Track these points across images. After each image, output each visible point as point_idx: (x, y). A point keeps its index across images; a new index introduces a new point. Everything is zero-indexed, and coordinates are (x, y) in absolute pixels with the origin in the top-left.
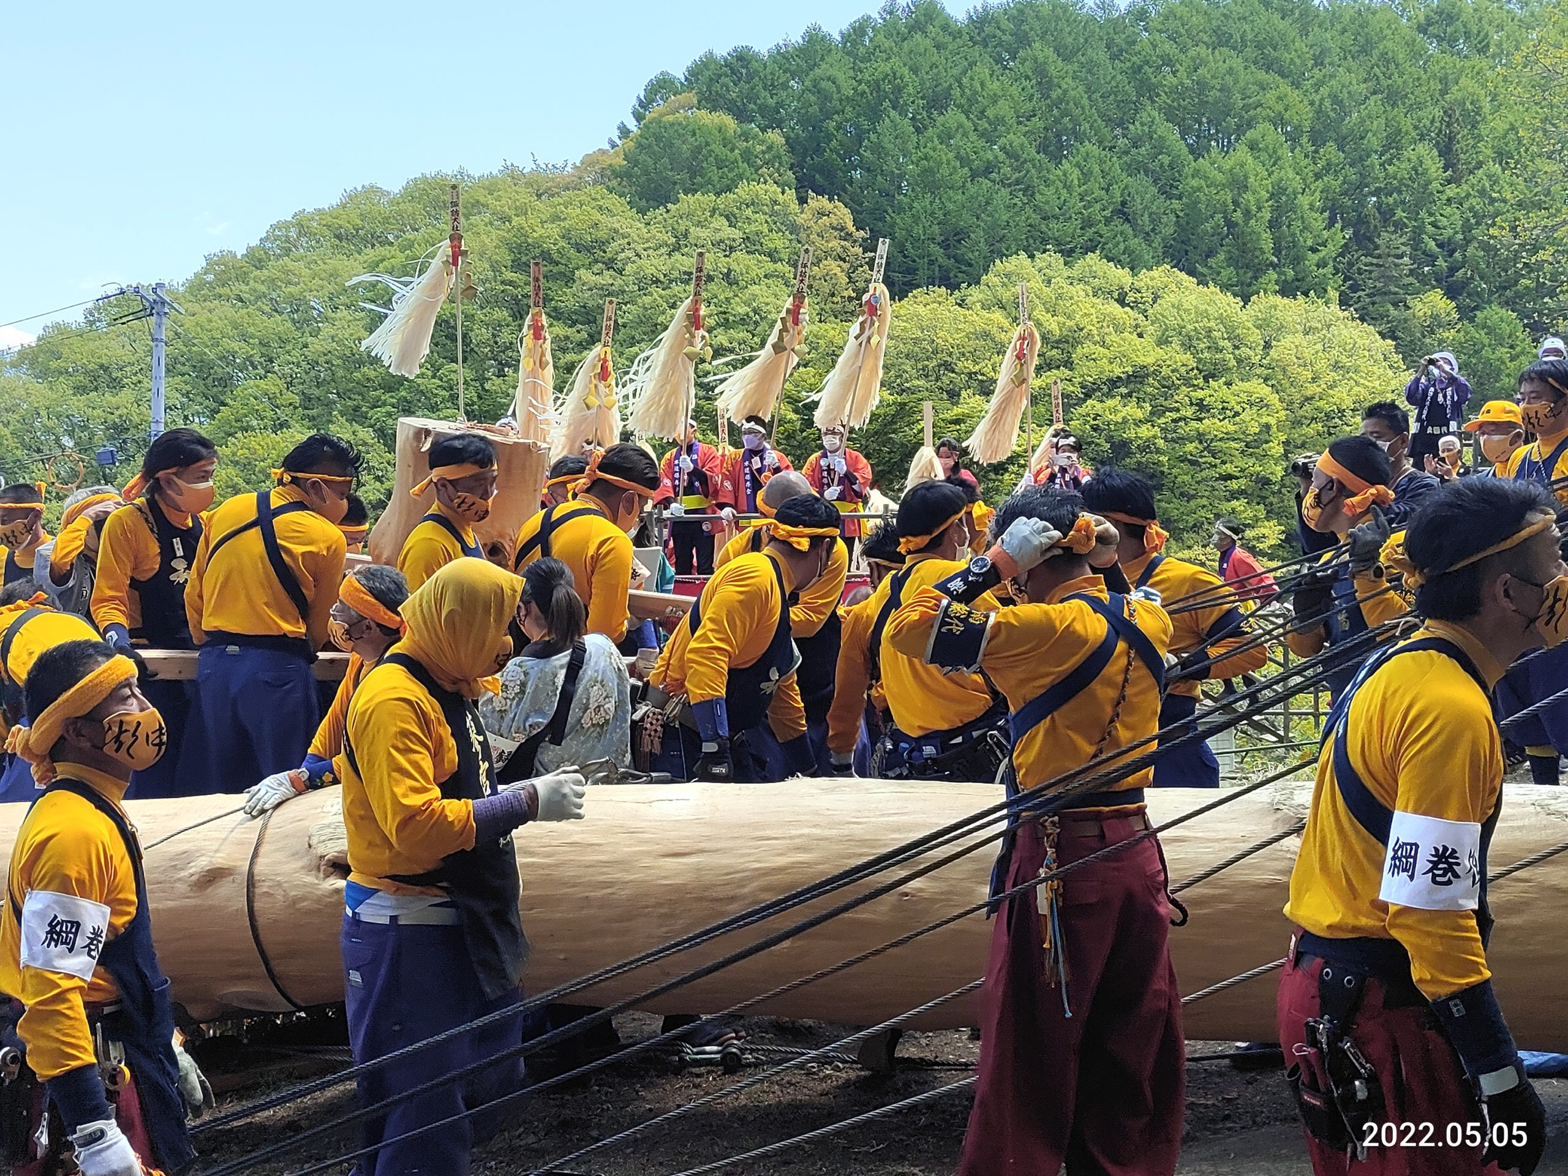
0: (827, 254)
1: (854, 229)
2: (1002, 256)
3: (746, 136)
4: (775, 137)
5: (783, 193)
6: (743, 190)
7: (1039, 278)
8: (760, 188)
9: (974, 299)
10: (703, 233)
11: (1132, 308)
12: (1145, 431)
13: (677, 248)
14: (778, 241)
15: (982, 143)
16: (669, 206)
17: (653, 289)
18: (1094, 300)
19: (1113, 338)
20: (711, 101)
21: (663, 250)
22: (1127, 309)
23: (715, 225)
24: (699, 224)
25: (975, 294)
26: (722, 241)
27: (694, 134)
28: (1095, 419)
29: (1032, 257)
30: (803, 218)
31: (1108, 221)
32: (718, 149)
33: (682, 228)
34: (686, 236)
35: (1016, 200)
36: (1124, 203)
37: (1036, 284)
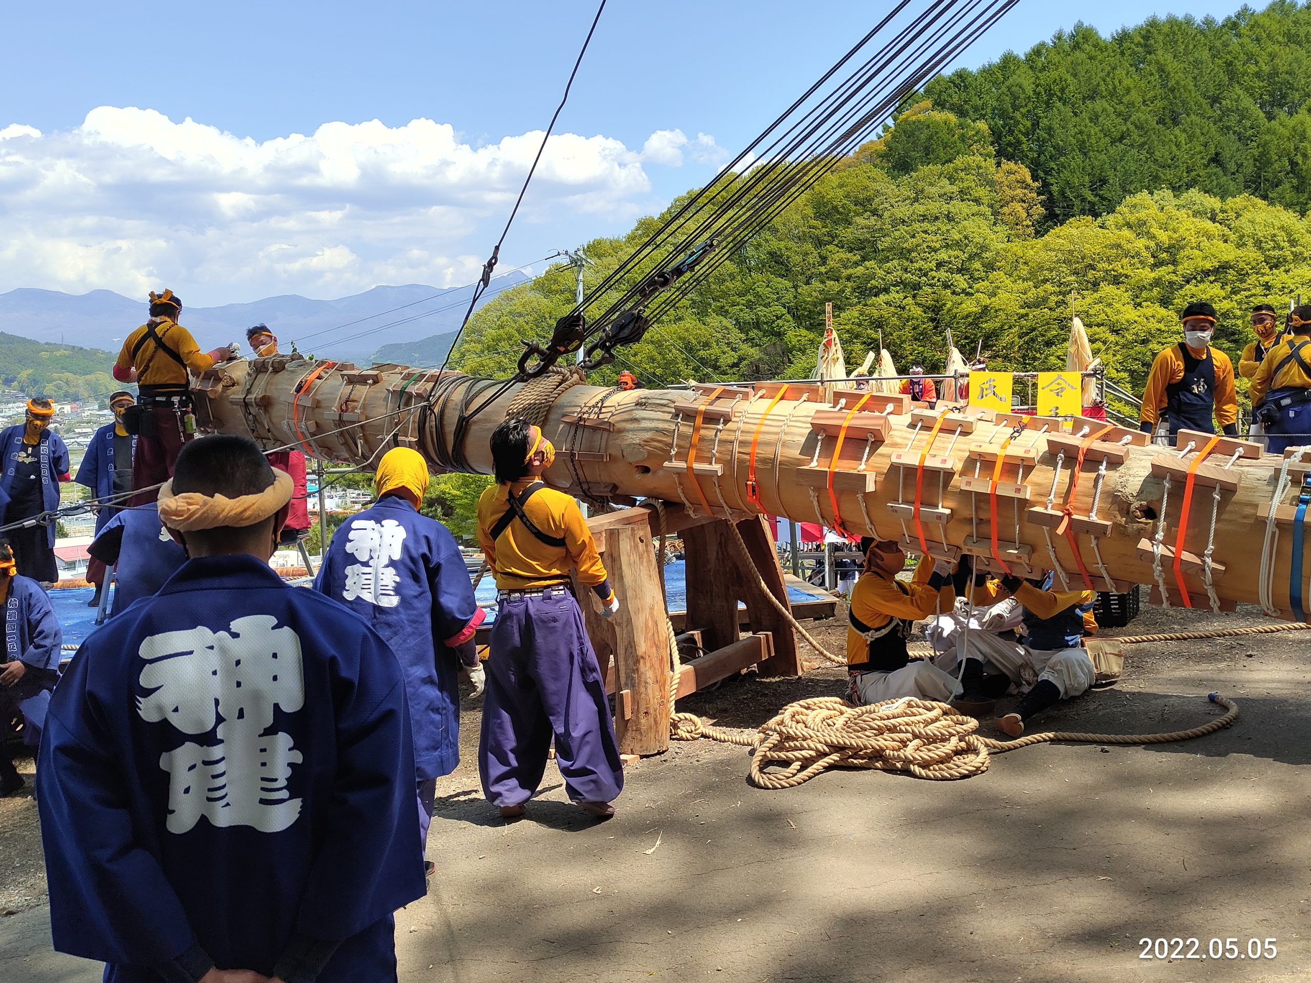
0: (1013, 199)
1: (1031, 181)
2: (1130, 192)
3: (961, 126)
4: (982, 125)
5: (985, 160)
6: (959, 162)
7: (1156, 207)
8: (970, 159)
9: (1110, 223)
10: (933, 190)
11: (1221, 224)
12: (1225, 305)
13: (916, 200)
14: (981, 192)
15: (1119, 120)
16: (912, 173)
17: (901, 227)
18: (1194, 220)
19: (1205, 243)
20: (940, 104)
21: (907, 202)
22: (1217, 224)
23: (941, 184)
24: (931, 184)
25: (1110, 219)
26: (945, 194)
27: (928, 127)
28: (1192, 297)
29: (1151, 193)
30: (999, 176)
31: (1206, 166)
32: (944, 135)
33: (920, 187)
34: (922, 191)
35: (1141, 156)
36: (1217, 154)
37: (1154, 210)
